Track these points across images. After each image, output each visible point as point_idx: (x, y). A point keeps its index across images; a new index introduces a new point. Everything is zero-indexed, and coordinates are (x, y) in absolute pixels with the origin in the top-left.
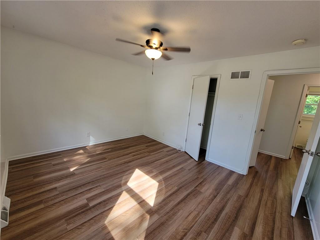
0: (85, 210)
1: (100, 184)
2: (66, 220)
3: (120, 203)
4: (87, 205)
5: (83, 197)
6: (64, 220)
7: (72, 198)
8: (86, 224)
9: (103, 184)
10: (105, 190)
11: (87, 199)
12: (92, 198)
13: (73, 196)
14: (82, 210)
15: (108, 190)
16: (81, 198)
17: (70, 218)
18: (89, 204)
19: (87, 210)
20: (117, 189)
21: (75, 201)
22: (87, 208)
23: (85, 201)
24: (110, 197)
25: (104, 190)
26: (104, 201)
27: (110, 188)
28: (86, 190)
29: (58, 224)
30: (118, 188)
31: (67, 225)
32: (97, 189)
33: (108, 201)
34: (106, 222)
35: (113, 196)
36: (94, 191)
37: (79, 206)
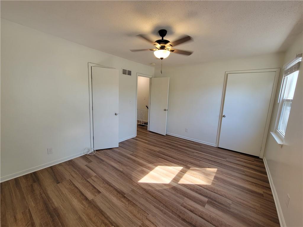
0: (212, 201)
1: (179, 206)
2: (230, 208)
3: (192, 182)
4: (209, 202)
5: (205, 211)
6: (231, 210)
7: (213, 222)
8: (220, 193)
9: (179, 203)
10: (184, 197)
11: (204, 206)
12: (201, 203)
13: (210, 223)
14: (215, 202)
15: (183, 195)
16: (207, 213)
17: (226, 206)
18: (207, 201)
19: (212, 199)
20: (179, 189)
21: (213, 215)
22: (211, 200)
23: (207, 206)
24: (190, 190)
25: (186, 198)
26: (196, 192)
27: (181, 194)
28: (196, 214)
29: (236, 212)
30: (177, 188)
31: (231, 204)
32: (188, 205)
33: (195, 190)
34: (210, 184)
35: (188, 189)
36: (192, 207)
37: (214, 207)
